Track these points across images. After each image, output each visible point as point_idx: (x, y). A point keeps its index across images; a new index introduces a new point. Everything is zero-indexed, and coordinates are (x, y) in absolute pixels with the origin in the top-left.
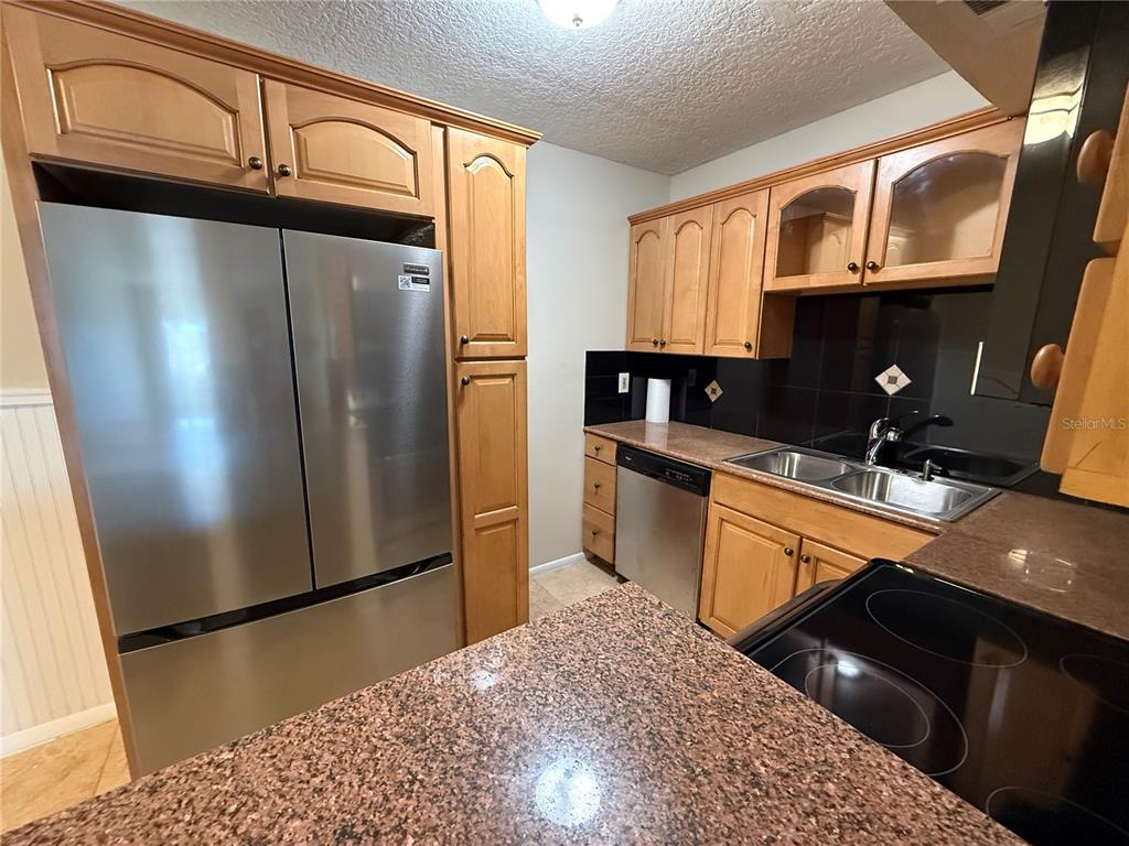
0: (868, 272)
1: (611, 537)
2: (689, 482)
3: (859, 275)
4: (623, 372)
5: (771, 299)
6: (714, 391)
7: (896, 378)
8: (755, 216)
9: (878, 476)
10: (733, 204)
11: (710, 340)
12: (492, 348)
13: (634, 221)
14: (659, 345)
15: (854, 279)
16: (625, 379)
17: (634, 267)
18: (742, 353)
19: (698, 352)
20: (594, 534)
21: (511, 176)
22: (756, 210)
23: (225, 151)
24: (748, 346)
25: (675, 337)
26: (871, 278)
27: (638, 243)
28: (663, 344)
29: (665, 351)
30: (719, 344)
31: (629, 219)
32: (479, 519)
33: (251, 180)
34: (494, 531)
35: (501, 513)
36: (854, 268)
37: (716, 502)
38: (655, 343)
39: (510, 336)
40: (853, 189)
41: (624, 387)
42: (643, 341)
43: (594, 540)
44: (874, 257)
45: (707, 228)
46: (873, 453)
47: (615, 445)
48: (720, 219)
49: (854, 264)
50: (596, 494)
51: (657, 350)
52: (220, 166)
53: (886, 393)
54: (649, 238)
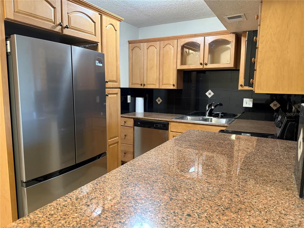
0: (205, 65)
1: (132, 153)
2: (163, 127)
3: (202, 66)
4: (129, 95)
5: (179, 71)
6: (159, 101)
7: (210, 93)
8: (173, 47)
9: (210, 119)
10: (166, 42)
11: (161, 84)
12: (112, 84)
13: (130, 42)
14: (143, 85)
15: (201, 67)
16: (129, 98)
17: (131, 59)
18: (172, 87)
19: (157, 87)
20: (125, 154)
21: (116, 31)
22: (174, 45)
23: (52, 20)
24: (174, 85)
25: (148, 83)
26: (205, 67)
27: (132, 50)
28: (144, 85)
29: (145, 87)
30: (164, 85)
31: (128, 41)
32: (109, 141)
33: (58, 29)
34: (113, 146)
35: (115, 140)
36: (201, 64)
37: (171, 131)
38: (141, 85)
39: (116, 81)
40: (200, 43)
41: (129, 101)
42: (136, 84)
43: (124, 156)
44: (206, 61)
45: (158, 48)
46: (207, 113)
47: (132, 120)
48: (162, 46)
49: (201, 63)
50: (125, 139)
51: (142, 87)
52: (51, 24)
53: (208, 97)
54: (137, 49)
